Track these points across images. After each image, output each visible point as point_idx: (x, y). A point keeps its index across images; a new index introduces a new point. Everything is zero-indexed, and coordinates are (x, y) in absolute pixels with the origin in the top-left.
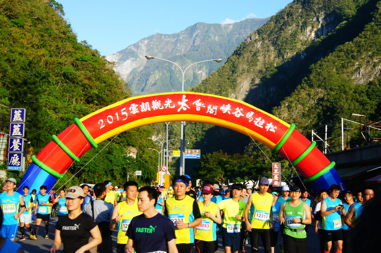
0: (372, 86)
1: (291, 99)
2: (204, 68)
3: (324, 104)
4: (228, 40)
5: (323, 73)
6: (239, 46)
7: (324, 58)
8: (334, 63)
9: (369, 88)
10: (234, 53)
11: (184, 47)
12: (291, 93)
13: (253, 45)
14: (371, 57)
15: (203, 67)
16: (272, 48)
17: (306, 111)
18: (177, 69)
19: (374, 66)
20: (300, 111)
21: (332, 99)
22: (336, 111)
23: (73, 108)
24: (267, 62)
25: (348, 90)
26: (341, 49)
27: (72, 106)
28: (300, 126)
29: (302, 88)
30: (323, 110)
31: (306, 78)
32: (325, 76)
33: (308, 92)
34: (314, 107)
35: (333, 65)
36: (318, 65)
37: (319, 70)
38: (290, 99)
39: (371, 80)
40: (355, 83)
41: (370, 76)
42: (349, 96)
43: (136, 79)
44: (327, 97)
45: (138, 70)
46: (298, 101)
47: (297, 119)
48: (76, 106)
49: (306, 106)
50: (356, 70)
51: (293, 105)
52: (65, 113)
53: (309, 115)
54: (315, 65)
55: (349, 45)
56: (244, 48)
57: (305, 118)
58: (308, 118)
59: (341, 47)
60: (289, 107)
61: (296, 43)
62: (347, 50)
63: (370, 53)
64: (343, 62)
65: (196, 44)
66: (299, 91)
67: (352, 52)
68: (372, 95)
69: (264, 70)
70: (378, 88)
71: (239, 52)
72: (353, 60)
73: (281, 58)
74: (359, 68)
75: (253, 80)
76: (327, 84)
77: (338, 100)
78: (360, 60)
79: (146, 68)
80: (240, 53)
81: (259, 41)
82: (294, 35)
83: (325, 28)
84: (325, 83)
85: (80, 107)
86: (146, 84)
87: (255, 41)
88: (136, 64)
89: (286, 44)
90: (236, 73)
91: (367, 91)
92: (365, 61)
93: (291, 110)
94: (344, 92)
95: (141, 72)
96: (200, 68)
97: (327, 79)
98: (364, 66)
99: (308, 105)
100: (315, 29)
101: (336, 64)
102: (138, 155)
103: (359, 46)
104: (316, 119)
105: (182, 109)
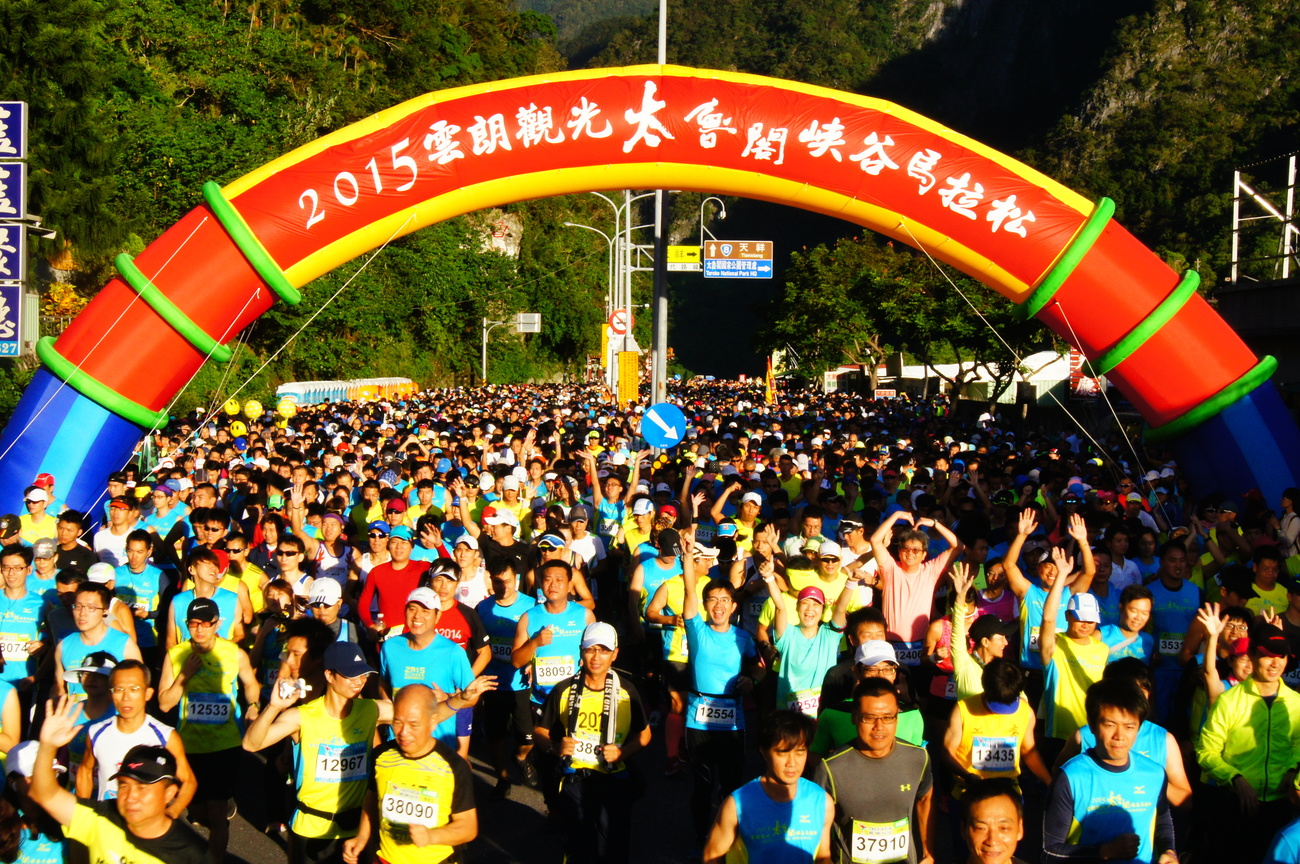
17: (1267, 33)
20: (1237, 36)
23: (249, 46)
27: (246, 37)
28: (1234, 100)
47: (1222, 70)
48: (260, 38)
49: (1267, 13)
52: (217, 70)
53: (1275, 52)
57: (1258, 66)
58: (1271, 65)
60: (1190, 17)
85: (277, 43)
93: (1200, 29)
105: (642, 142)
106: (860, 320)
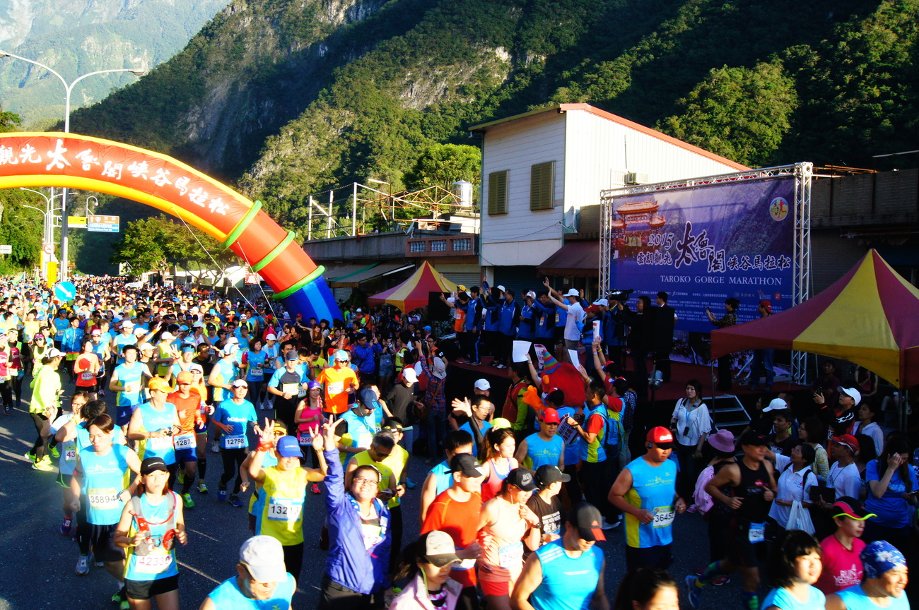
0: (430, 114)
1: (298, 125)
2: (145, 54)
3: (353, 137)
4: (192, 6)
5: (354, 84)
6: (212, 21)
7: (357, 58)
8: (373, 69)
9: (425, 116)
10: (202, 31)
11: (107, 9)
12: (299, 113)
13: (236, 22)
14: (432, 66)
15: (143, 51)
16: (270, 31)
17: (324, 146)
18: (92, 51)
19: (435, 82)
20: (313, 147)
21: (365, 131)
22: (370, 151)
24: (260, 55)
25: (393, 118)
26: (386, 47)
28: (311, 172)
29: (318, 107)
30: (350, 147)
31: (325, 91)
32: (357, 90)
33: (327, 115)
34: (337, 142)
35: (371, 72)
36: (346, 69)
37: (348, 79)
38: (296, 124)
39: (429, 103)
40: (404, 107)
41: (428, 98)
42: (394, 128)
43: (9, 63)
44: (359, 126)
45: (12, 44)
46: (311, 129)
47: (307, 160)
49: (324, 139)
50: (407, 85)
51: (302, 134)
53: (327, 154)
54: (341, 69)
55: (399, 42)
56: (220, 24)
57: (320, 159)
58: (325, 159)
59: (386, 43)
60: (295, 138)
61: (311, 27)
62: (395, 50)
63: (430, 59)
64: (387, 69)
65: (130, 7)
66: (313, 112)
67: (403, 54)
68: (429, 128)
69: (255, 68)
70: (438, 118)
71: (210, 31)
72: (403, 68)
73: (285, 50)
74: (412, 82)
75: (235, 85)
76: (360, 104)
77: (375, 133)
78: (414, 70)
79: (29, 41)
80: (213, 33)
81: (248, 15)
82: (310, 13)
83: (361, 7)
84: (356, 102)
86: (28, 75)
87: (241, 14)
88: (9, 32)
89: (296, 26)
90: (203, 68)
91: (421, 121)
92: (422, 71)
93: (299, 143)
94: (386, 120)
95: (19, 48)
96: (138, 53)
97: (360, 95)
98: (420, 80)
99: (327, 137)
100: (345, 7)
101: (376, 71)
102: (6, 216)
103: (414, 46)
104: (338, 162)
105: (55, 167)
106: (158, 251)
